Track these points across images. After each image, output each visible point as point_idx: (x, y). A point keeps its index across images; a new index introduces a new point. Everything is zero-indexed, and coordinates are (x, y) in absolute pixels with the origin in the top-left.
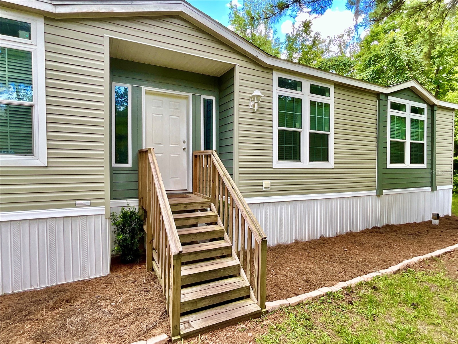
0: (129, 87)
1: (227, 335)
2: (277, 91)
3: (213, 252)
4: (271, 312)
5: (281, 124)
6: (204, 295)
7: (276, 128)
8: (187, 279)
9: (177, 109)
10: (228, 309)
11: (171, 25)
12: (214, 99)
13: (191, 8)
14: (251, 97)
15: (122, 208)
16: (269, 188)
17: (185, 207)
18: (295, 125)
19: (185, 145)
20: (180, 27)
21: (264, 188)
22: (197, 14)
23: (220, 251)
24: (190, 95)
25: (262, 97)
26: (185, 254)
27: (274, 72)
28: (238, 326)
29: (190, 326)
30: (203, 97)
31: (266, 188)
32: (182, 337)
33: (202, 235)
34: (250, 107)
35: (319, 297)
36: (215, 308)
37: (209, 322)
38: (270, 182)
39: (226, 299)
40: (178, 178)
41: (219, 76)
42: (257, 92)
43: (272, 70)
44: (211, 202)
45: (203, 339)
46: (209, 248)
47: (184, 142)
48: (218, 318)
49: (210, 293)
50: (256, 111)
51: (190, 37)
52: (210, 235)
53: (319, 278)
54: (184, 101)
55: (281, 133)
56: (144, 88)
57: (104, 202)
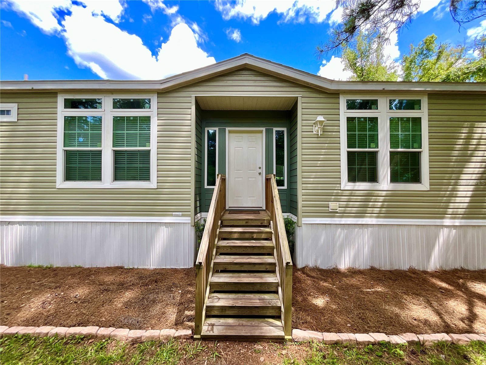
0: (217, 129)
1: (241, 351)
2: (344, 113)
3: (257, 266)
4: (297, 342)
5: (350, 145)
6: (233, 305)
7: (344, 149)
8: (225, 286)
9: (254, 142)
10: (253, 324)
11: (239, 76)
12: (285, 129)
13: (254, 58)
14: (314, 124)
15: (204, 219)
16: (337, 209)
17: (246, 222)
18: (369, 145)
19: (260, 171)
20: (247, 76)
21: (331, 209)
22: (259, 62)
23: (263, 266)
24: (264, 129)
25: (325, 122)
26: (231, 264)
27: (341, 96)
28: (256, 345)
29: (212, 330)
30: (275, 129)
31: (333, 209)
32: (202, 338)
33: (252, 249)
34: (314, 133)
35: (367, 343)
36: (243, 319)
37: (229, 331)
38: (338, 204)
39: (255, 313)
40: (254, 197)
41: (290, 110)
42: (320, 118)
43: (338, 94)
44: (270, 219)
45: (219, 346)
46: (255, 261)
47: (260, 168)
48: (239, 330)
49: (240, 304)
50: (319, 135)
51: (256, 82)
52: (260, 250)
53: (379, 320)
54: (260, 135)
55: (350, 155)
56: (227, 129)
57: (190, 214)
